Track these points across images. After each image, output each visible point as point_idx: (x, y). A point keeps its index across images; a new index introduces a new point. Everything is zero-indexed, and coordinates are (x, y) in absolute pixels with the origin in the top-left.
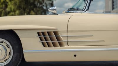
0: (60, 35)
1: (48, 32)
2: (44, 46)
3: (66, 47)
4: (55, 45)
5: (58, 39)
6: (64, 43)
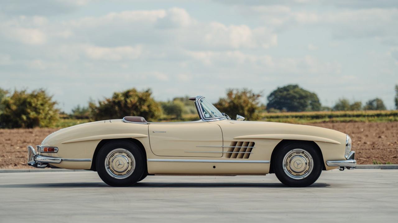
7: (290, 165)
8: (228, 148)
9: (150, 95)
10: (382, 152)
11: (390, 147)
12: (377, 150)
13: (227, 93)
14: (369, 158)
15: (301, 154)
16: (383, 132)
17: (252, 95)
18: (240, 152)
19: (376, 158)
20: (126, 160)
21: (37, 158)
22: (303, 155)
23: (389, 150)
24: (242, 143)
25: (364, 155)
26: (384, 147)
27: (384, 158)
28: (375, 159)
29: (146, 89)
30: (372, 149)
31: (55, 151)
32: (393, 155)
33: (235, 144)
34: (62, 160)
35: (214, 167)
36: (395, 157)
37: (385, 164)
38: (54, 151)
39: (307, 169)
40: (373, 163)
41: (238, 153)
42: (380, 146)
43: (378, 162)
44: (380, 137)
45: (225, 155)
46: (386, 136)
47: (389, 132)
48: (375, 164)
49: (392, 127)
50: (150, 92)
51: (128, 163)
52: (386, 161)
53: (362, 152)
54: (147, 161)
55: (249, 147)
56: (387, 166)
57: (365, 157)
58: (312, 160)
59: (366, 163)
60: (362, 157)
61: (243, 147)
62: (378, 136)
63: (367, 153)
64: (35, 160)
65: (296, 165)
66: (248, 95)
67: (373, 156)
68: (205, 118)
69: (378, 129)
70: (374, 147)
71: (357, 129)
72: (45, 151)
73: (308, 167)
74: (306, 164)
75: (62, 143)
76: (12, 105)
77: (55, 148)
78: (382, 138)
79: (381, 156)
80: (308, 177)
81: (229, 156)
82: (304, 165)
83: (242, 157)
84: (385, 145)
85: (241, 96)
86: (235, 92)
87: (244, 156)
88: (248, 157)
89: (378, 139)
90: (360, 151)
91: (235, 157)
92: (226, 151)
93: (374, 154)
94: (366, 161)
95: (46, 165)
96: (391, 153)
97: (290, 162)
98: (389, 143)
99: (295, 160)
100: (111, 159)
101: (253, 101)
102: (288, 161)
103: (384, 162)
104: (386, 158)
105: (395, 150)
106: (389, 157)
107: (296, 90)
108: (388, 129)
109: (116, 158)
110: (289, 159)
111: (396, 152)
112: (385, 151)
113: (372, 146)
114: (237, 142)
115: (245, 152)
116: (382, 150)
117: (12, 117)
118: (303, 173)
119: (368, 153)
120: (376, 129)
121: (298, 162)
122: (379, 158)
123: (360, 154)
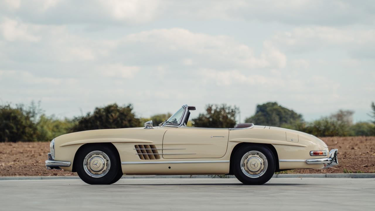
0: (157, 148)
1: (144, 145)
2: (141, 158)
3: (161, 160)
4: (151, 158)
5: (154, 151)
6: (161, 156)
9: (131, 110)
10: (353, 161)
11: (362, 156)
12: (349, 159)
13: (207, 108)
14: (340, 167)
16: (357, 145)
17: (230, 111)
23: (360, 159)
26: (356, 157)
27: (355, 167)
28: (346, 168)
29: (127, 105)
30: (344, 158)
32: (365, 164)
36: (366, 166)
37: (356, 172)
40: (343, 171)
42: (351, 155)
43: (349, 171)
44: (353, 148)
46: (359, 148)
47: (363, 144)
48: (345, 173)
49: (366, 140)
50: (131, 107)
52: (357, 170)
56: (357, 175)
59: (337, 172)
62: (351, 147)
66: (227, 111)
67: (345, 165)
69: (352, 142)
70: (345, 156)
71: (332, 142)
78: (355, 149)
79: (352, 166)
84: (357, 155)
85: (220, 111)
86: (214, 108)
89: (351, 150)
94: (337, 170)
96: (363, 162)
98: (360, 153)
101: (231, 117)
103: (354, 171)
104: (357, 167)
105: (367, 159)
106: (360, 166)
107: (275, 107)
108: (361, 142)
111: (367, 161)
112: (356, 160)
113: (344, 156)
116: (354, 159)
120: (351, 142)
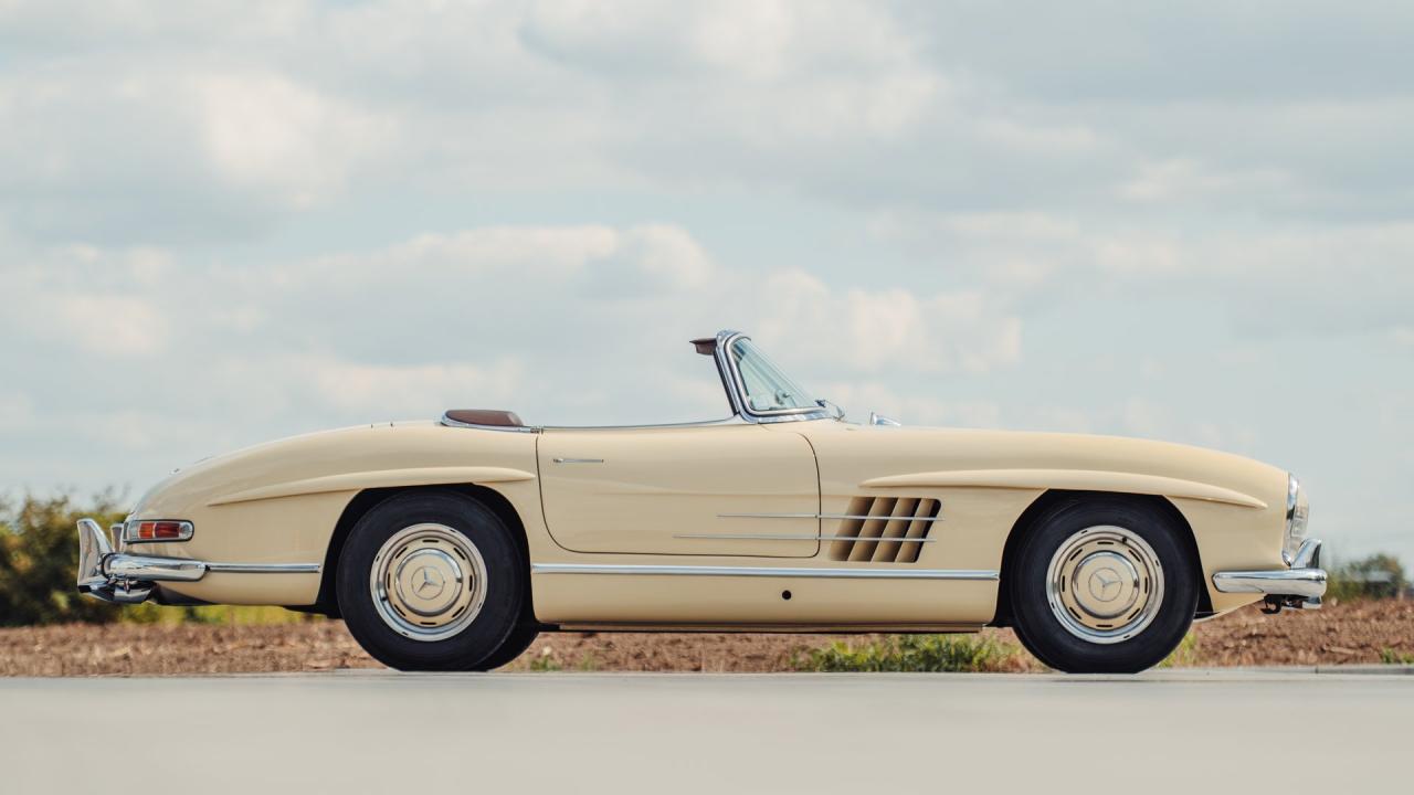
7: (1075, 589)
8: (840, 521)
15: (1116, 547)
18: (886, 539)
19: (1393, 646)
20: (453, 568)
21: (114, 564)
22: (1124, 550)
24: (892, 502)
25: (1345, 638)
31: (182, 536)
33: (866, 505)
34: (207, 568)
35: (787, 595)
38: (177, 536)
39: (1139, 604)
41: (878, 542)
45: (827, 549)
51: (460, 580)
53: (1337, 628)
54: (533, 571)
55: (918, 518)
57: (1353, 644)
58: (1159, 570)
60: (1339, 645)
61: (896, 518)
63: (1357, 632)
64: (107, 572)
65: (1097, 586)
68: (751, 411)
72: (145, 538)
73: (1142, 596)
74: (1136, 584)
75: (210, 506)
76: (13, 554)
77: (182, 524)
80: (1141, 633)
81: (844, 552)
82: (1129, 588)
83: (891, 557)
87: (900, 554)
88: (914, 556)
90: (1332, 625)
91: (867, 556)
92: (834, 532)
93: (1384, 636)
95: (148, 592)
97: (1074, 578)
99: (1092, 571)
100: (396, 563)
102: (1068, 574)
109: (412, 558)
110: (1072, 565)
114: (874, 499)
115: (904, 536)
117: (16, 600)
118: (1124, 619)
119: (1362, 630)
121: (1106, 575)
122: (1404, 647)
123: (1332, 634)
